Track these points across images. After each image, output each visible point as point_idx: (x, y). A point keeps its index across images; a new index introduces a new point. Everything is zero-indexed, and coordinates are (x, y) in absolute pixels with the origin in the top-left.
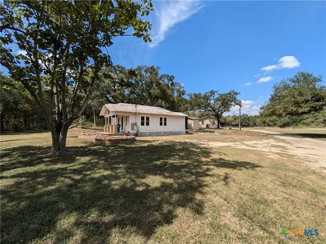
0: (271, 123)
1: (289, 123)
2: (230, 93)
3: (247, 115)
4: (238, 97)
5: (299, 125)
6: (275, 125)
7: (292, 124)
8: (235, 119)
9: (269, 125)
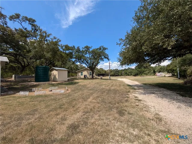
0: (129, 74)
1: (138, 74)
2: (100, 49)
3: (117, 69)
4: (106, 52)
5: (143, 75)
6: (131, 75)
7: (139, 74)
8: (111, 72)
9: (128, 75)
